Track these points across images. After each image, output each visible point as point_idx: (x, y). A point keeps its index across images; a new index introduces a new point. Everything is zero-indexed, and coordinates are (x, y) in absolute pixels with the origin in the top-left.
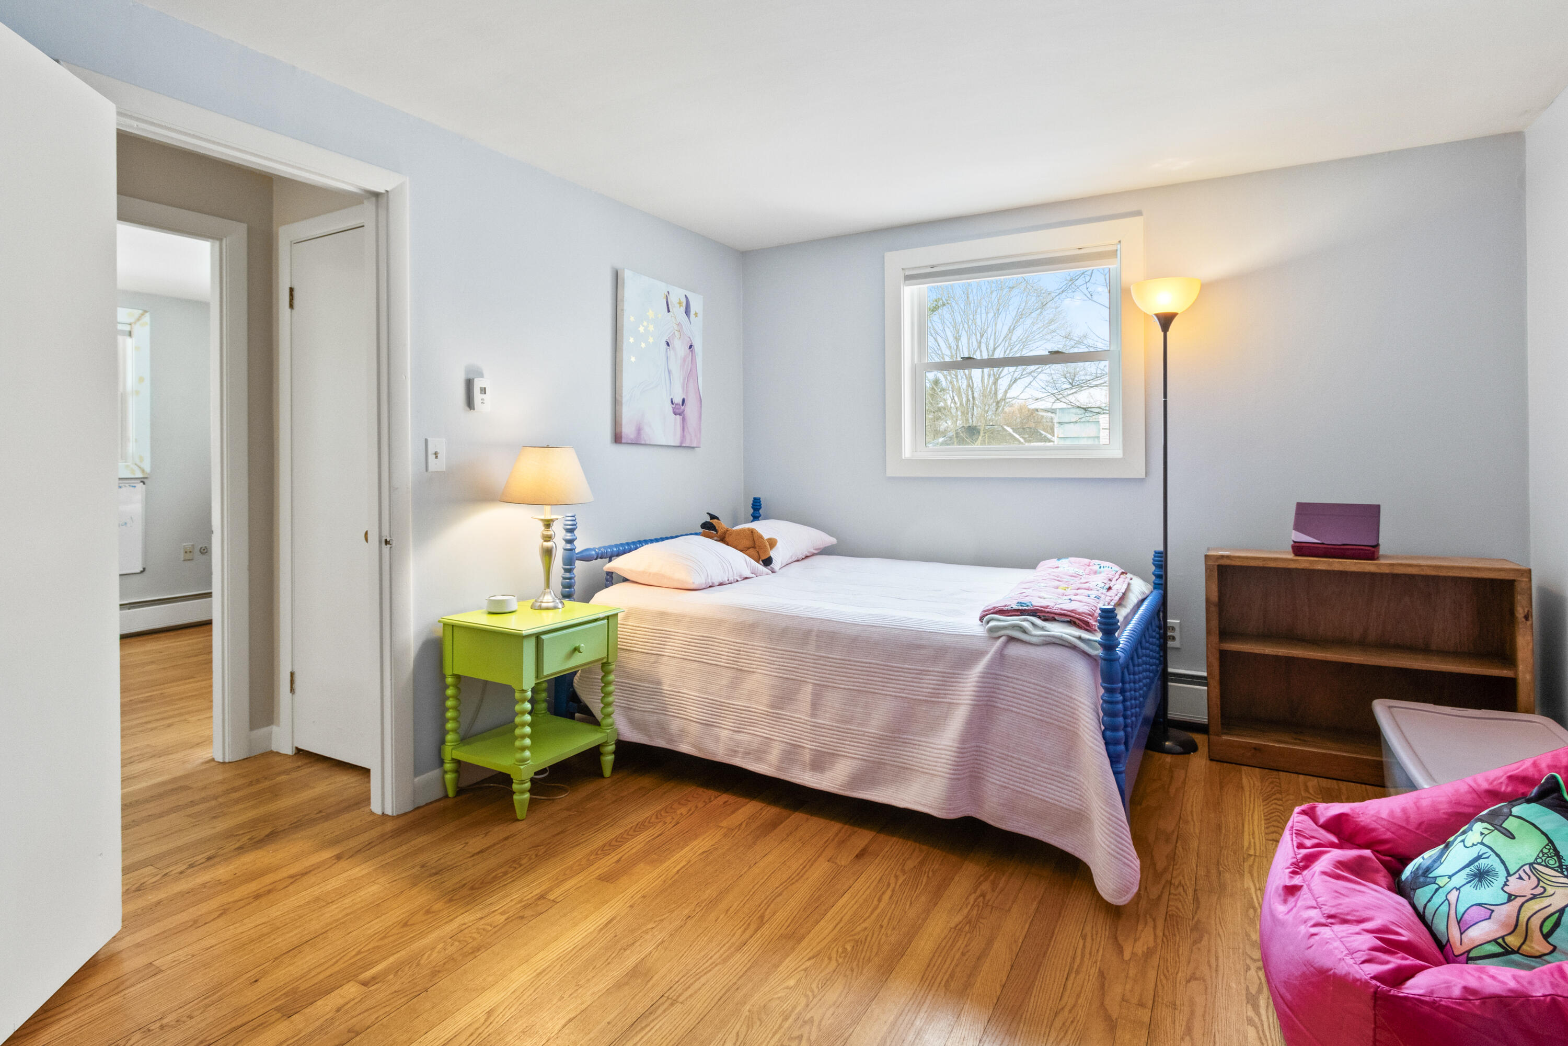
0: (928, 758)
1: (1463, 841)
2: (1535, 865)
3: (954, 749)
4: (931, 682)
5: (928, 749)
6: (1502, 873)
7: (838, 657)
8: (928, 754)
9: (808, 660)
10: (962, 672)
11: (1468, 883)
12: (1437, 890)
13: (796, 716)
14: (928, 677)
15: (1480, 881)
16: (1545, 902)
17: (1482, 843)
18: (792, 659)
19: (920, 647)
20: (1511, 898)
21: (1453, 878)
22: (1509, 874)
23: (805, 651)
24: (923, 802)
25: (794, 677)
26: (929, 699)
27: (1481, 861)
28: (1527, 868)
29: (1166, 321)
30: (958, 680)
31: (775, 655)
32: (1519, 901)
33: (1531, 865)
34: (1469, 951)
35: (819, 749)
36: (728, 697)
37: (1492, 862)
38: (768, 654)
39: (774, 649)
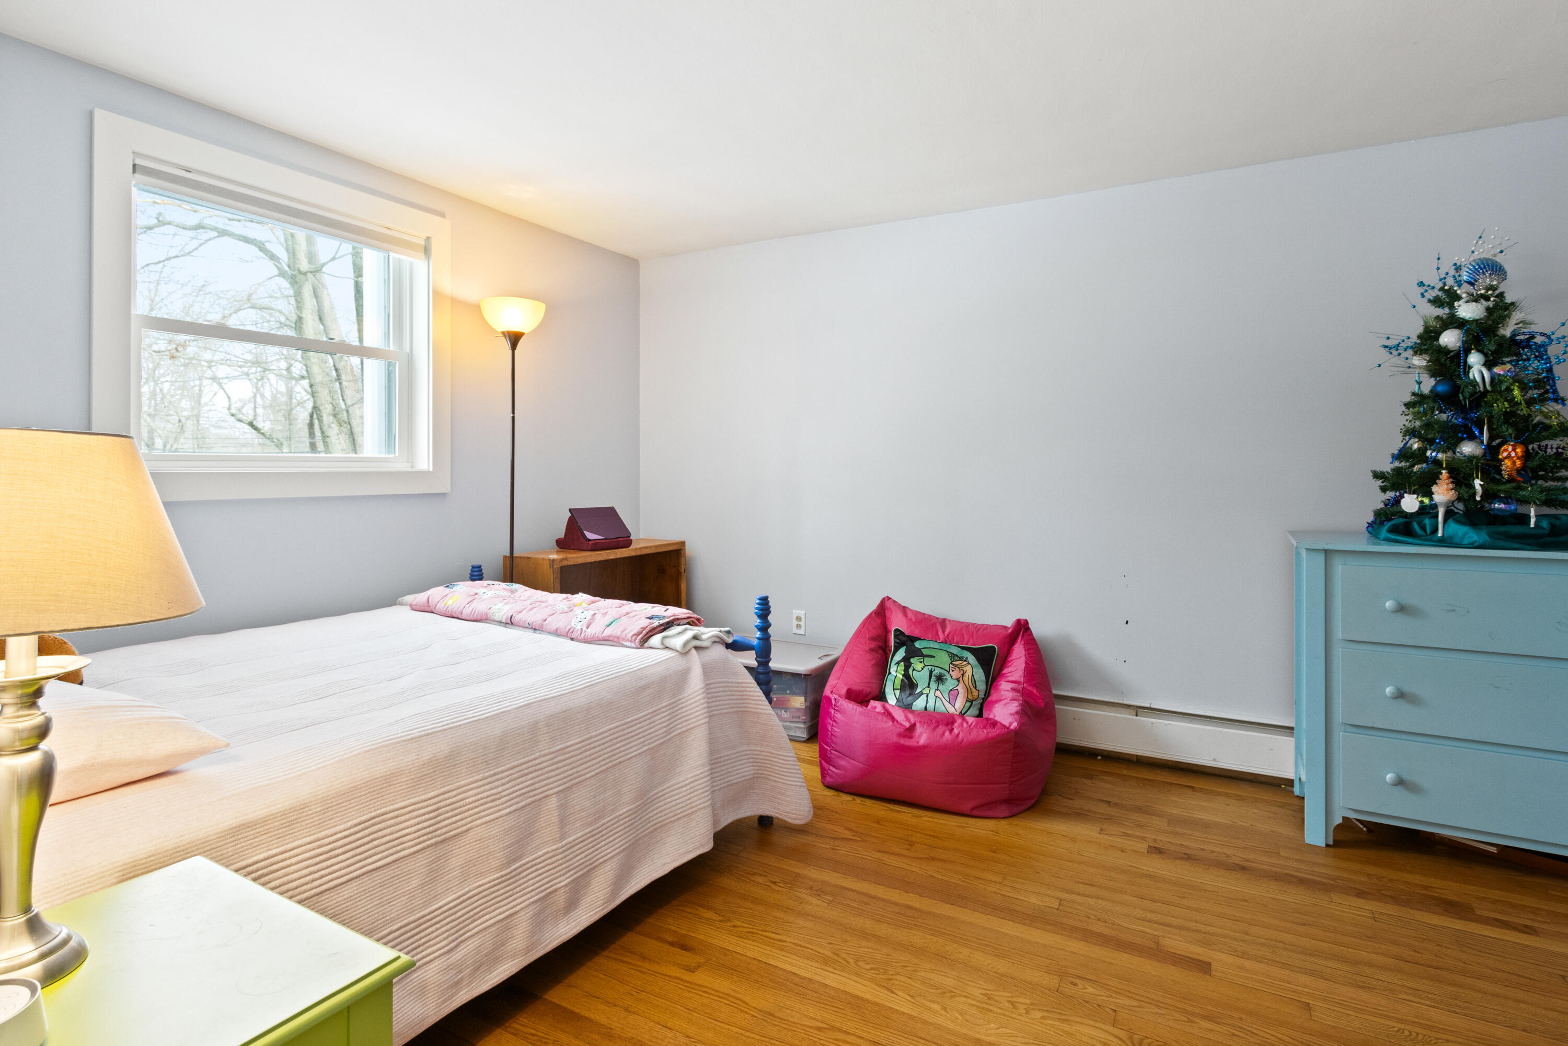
0: (678, 801)
1: (914, 670)
2: (953, 663)
3: (707, 773)
4: (663, 720)
5: (674, 793)
6: (946, 673)
7: (576, 741)
8: (677, 797)
9: (542, 765)
10: (681, 697)
11: (938, 684)
12: (927, 696)
13: (540, 853)
14: (659, 717)
15: (942, 681)
16: (967, 674)
17: (926, 666)
18: (523, 776)
19: (644, 688)
20: (958, 680)
21: (930, 686)
22: (949, 672)
23: (538, 754)
24: (691, 847)
25: (531, 800)
26: (664, 739)
27: (933, 673)
28: (951, 665)
29: (514, 339)
30: (681, 706)
31: (499, 783)
32: (961, 679)
33: (951, 663)
34: (961, 712)
35: (575, 876)
36: (429, 902)
37: (937, 671)
38: (488, 787)
39: (495, 774)
